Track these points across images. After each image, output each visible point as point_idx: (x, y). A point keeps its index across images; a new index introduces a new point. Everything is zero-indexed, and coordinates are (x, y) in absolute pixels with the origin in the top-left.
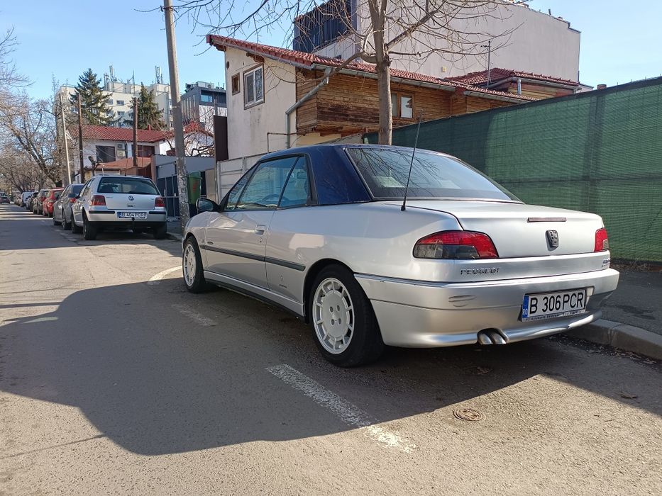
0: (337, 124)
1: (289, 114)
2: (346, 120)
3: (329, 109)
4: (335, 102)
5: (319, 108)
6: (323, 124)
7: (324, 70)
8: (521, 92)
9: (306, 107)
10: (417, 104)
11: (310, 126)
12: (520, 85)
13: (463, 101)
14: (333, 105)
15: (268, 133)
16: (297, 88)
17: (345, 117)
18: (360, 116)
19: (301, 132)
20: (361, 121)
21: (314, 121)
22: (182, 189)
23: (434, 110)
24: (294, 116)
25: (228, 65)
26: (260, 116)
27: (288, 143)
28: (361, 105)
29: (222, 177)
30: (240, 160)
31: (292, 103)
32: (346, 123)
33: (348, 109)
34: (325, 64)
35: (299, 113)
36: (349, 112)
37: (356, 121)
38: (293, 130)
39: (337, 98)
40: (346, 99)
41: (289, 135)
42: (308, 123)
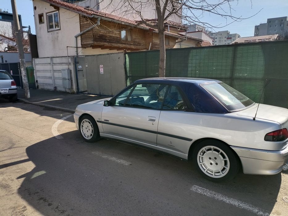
0: (102, 43)
1: (76, 37)
2: (105, 42)
3: (98, 36)
4: (101, 33)
5: (94, 36)
6: (96, 43)
7: (98, 18)
8: (169, 30)
9: (87, 35)
10: (133, 35)
11: (89, 44)
12: (169, 27)
13: (151, 35)
14: (100, 35)
15: (67, 47)
16: (80, 25)
17: (105, 41)
18: (111, 40)
19: (84, 46)
20: (112, 42)
21: (92, 42)
22: (24, 76)
23: (140, 38)
24: (79, 38)
25: (35, 8)
26: (58, 37)
27: (77, 51)
28: (112, 35)
29: (36, 66)
30: (48, 58)
31: (78, 32)
32: (105, 43)
33: (106, 37)
34: (98, 15)
35: (82, 37)
36: (107, 38)
37: (110, 42)
38: (79, 45)
39: (101, 31)
40: (105, 32)
41: (77, 47)
42: (88, 43)
